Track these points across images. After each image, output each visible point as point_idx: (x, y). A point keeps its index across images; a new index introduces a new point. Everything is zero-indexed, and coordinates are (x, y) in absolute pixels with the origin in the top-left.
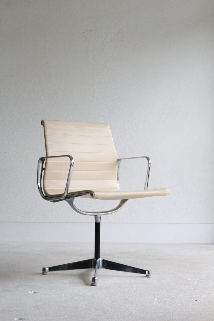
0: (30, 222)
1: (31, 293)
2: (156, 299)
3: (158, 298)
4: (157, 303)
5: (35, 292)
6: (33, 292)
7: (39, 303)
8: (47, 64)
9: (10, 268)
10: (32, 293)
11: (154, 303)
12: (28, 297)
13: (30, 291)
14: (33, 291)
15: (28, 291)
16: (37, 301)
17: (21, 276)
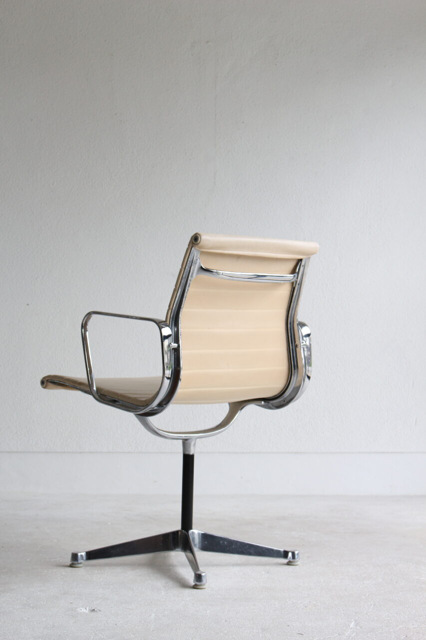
0: (81, 453)
1: (85, 611)
2: (353, 623)
3: (356, 621)
4: (354, 634)
5: (93, 608)
6: (89, 610)
7: (100, 635)
8: (116, 114)
9: (41, 555)
10: (87, 611)
11: (349, 632)
12: (78, 620)
13: (82, 607)
14: (88, 608)
15: (77, 608)
16: (97, 631)
17: (64, 573)
